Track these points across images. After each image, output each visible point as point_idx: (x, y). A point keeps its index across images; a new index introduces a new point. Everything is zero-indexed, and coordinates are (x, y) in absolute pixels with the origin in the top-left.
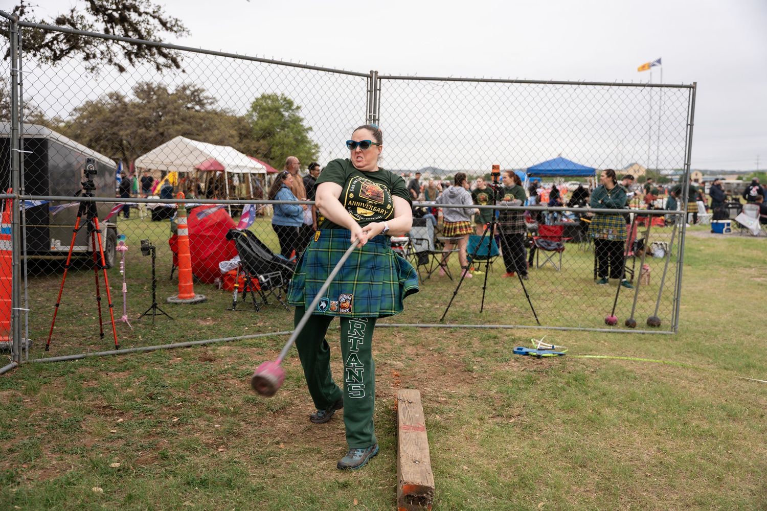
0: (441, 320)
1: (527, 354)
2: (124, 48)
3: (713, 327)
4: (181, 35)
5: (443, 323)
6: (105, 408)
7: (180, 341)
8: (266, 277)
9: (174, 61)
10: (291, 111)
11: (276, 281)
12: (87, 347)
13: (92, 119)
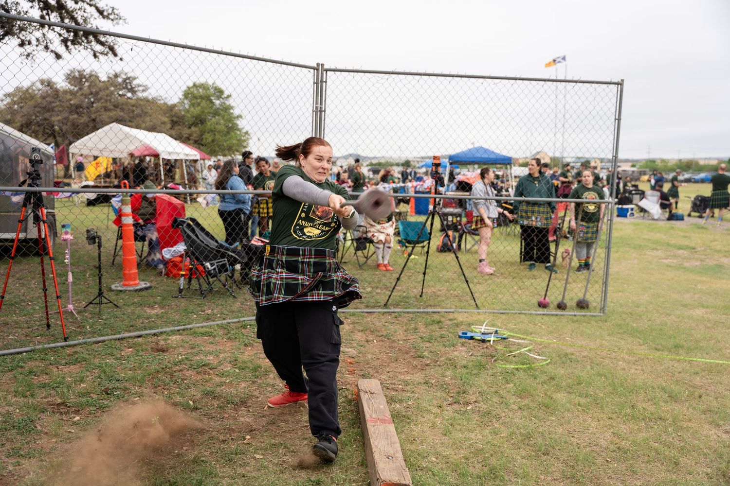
0: (385, 305)
1: (472, 338)
2: (60, 35)
3: (636, 309)
4: (118, 24)
5: (387, 308)
6: (59, 405)
7: (130, 331)
8: (212, 265)
9: (112, 49)
10: (221, 100)
11: (222, 268)
12: (34, 339)
13: (22, 105)
